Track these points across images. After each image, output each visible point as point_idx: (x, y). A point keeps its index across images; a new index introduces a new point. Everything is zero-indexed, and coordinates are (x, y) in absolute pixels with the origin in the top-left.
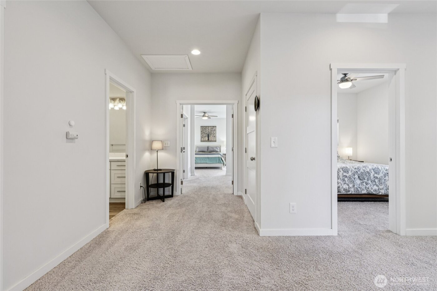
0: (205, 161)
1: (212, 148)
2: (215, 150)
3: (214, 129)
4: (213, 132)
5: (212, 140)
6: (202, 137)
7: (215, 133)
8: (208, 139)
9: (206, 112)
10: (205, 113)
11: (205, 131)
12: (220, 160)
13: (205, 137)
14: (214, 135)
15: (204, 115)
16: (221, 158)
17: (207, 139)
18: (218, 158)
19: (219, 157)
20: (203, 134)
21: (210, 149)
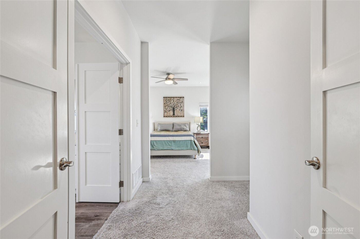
0: (169, 146)
1: (179, 125)
2: (183, 128)
3: (181, 101)
4: (179, 105)
5: (179, 115)
6: (165, 112)
7: (183, 106)
8: (174, 114)
9: (171, 74)
10: (168, 74)
11: (169, 103)
12: (193, 144)
13: (169, 111)
14: (182, 108)
15: (167, 77)
16: (194, 142)
17: (171, 113)
18: (190, 142)
19: (191, 140)
20: (166, 107)
21: (177, 127)
